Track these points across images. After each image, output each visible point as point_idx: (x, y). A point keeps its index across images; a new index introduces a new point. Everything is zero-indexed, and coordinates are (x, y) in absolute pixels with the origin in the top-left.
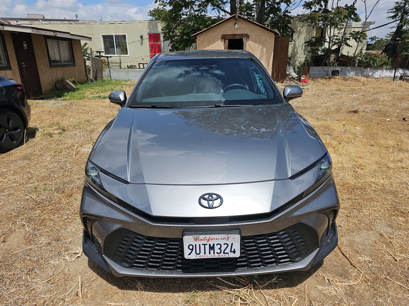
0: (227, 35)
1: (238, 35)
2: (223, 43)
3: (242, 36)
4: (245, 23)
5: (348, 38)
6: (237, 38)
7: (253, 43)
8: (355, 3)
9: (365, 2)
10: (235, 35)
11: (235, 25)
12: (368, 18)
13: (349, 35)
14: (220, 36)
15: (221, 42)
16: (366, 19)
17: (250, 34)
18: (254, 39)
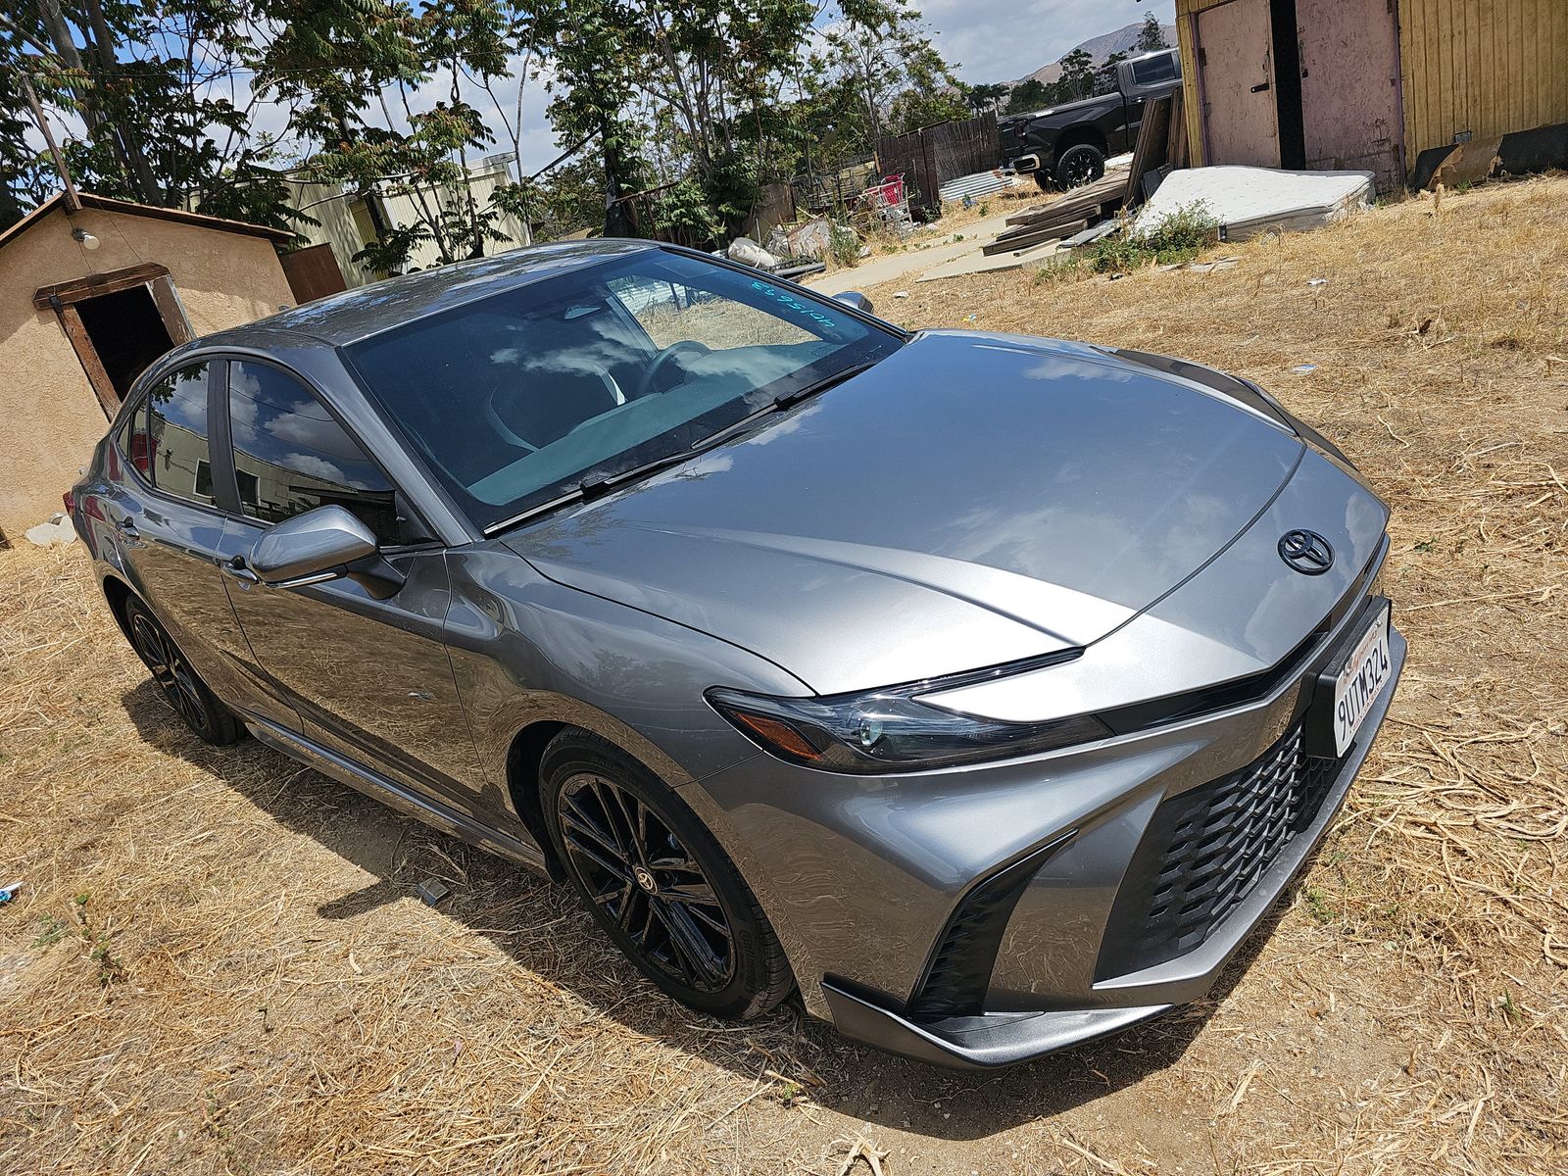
0: (63, 287)
1: (112, 275)
2: (54, 325)
3: (136, 276)
4: (124, 221)
5: (487, 212)
6: (115, 287)
7: (197, 293)
8: (456, 96)
9: (487, 88)
10: (102, 279)
11: (81, 239)
12: (518, 138)
13: (491, 203)
14: (25, 302)
15: (42, 322)
16: (514, 141)
17: (165, 260)
18: (191, 278)
